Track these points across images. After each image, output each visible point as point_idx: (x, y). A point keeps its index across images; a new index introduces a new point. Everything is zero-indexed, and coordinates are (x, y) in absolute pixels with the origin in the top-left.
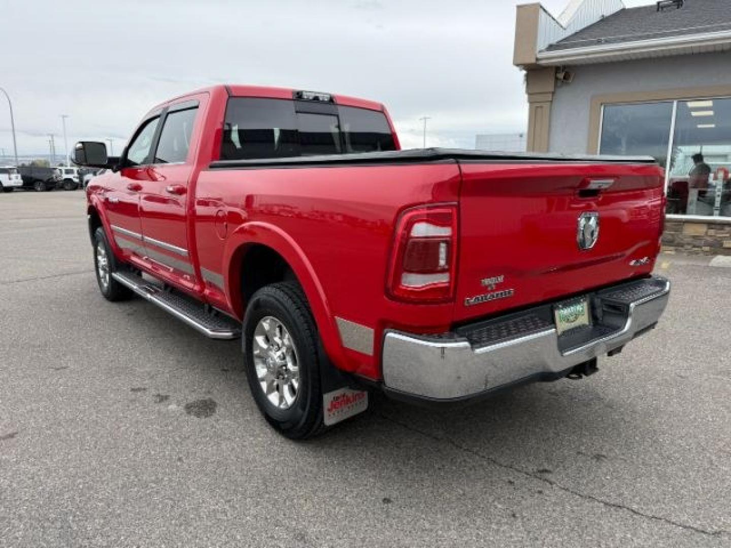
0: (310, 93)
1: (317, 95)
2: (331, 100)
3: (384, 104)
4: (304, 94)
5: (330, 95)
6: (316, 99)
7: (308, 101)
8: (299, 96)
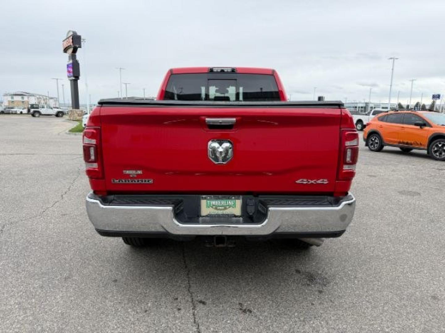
0: (218, 69)
1: (222, 69)
2: (233, 71)
3: (275, 69)
4: (214, 69)
5: (232, 68)
6: (222, 71)
7: (217, 72)
8: (211, 70)
